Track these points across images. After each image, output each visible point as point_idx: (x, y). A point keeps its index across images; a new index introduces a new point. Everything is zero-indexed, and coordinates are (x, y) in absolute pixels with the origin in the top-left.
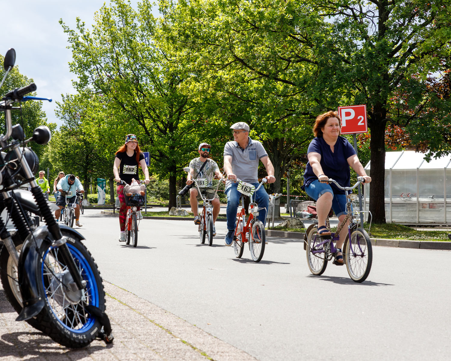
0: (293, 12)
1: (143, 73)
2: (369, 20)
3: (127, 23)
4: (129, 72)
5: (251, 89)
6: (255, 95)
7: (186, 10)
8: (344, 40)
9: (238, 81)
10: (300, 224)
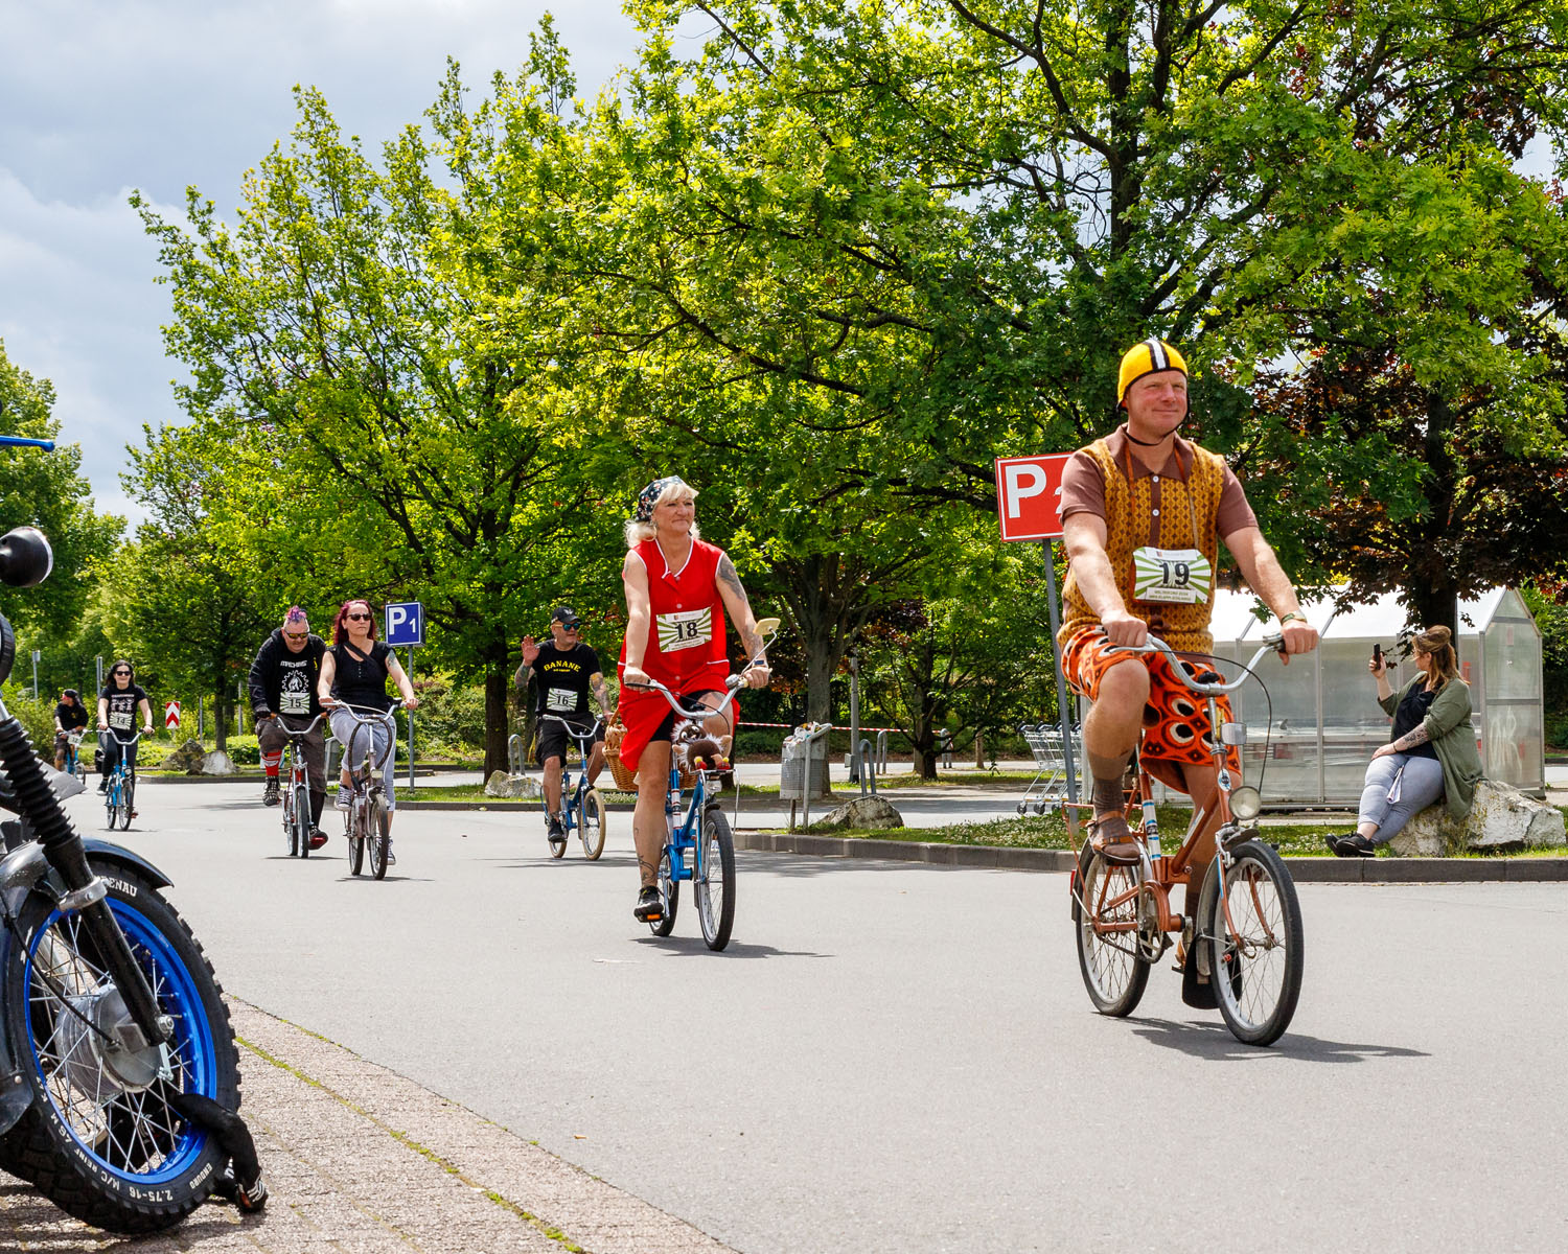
0: (849, 179)
1: (399, 359)
2: (1083, 200)
3: (347, 206)
4: (354, 356)
5: (733, 406)
6: (743, 425)
7: (524, 170)
8: (1009, 260)
9: (691, 384)
10: (890, 816)
